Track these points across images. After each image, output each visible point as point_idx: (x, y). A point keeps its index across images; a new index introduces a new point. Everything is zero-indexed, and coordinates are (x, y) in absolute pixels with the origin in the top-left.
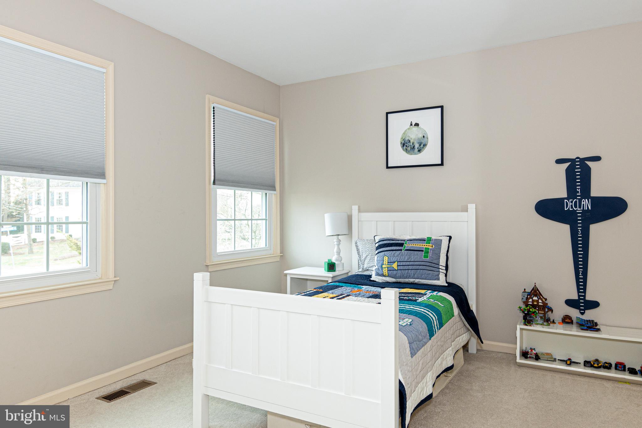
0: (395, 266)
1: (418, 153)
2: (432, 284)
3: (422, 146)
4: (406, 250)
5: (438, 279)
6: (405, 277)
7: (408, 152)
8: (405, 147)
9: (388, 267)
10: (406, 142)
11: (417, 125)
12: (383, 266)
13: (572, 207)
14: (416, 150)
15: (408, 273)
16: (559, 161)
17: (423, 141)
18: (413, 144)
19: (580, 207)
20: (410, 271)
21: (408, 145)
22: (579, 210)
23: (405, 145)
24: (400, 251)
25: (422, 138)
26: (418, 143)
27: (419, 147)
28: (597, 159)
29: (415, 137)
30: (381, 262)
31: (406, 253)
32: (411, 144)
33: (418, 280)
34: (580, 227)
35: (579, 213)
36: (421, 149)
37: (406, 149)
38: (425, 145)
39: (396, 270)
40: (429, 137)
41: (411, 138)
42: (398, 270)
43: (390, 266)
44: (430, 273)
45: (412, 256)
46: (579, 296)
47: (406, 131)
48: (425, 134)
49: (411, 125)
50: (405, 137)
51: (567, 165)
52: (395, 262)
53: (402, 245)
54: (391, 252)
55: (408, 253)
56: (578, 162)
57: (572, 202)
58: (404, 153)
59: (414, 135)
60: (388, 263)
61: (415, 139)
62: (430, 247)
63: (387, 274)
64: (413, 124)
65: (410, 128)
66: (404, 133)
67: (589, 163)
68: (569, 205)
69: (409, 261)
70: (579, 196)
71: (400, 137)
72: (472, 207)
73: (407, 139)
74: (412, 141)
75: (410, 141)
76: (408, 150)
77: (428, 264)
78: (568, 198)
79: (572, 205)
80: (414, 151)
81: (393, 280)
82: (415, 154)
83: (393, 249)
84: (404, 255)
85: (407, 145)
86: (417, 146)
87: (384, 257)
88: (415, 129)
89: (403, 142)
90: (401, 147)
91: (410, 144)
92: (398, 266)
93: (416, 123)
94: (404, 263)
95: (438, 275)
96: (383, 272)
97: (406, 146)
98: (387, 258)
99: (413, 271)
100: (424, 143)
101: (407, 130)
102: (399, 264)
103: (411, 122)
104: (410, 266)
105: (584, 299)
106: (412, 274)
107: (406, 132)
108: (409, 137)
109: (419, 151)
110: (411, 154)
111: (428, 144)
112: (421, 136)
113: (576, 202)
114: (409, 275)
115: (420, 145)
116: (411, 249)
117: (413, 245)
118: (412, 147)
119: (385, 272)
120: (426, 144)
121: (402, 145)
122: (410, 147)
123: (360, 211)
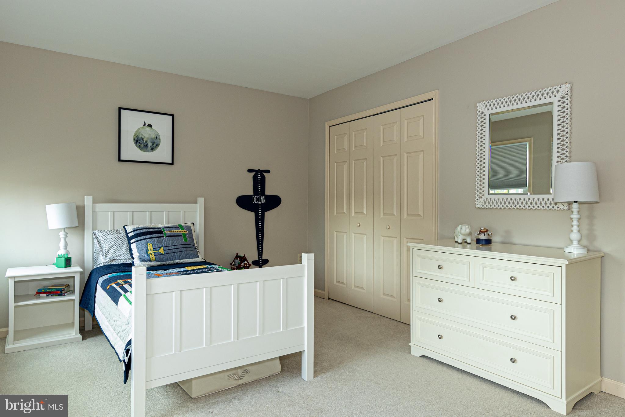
0: (161, 251)
1: (151, 151)
2: (195, 261)
3: (154, 145)
4: (167, 236)
5: (198, 257)
6: (171, 259)
7: (141, 148)
8: (138, 144)
9: (154, 253)
10: (139, 139)
11: (150, 126)
12: (149, 252)
13: (256, 202)
14: (149, 148)
15: (174, 255)
16: (250, 171)
17: (155, 141)
18: (146, 142)
19: (260, 202)
20: (176, 253)
21: (141, 143)
22: (260, 203)
23: (138, 142)
24: (163, 238)
25: (155, 138)
26: (151, 142)
27: (152, 146)
28: (268, 171)
29: (148, 136)
30: (145, 249)
31: (169, 239)
32: (145, 142)
33: (183, 260)
34: (260, 214)
35: (260, 205)
36: (154, 147)
37: (140, 146)
38: (157, 145)
39: (163, 254)
40: (161, 139)
41: (145, 137)
42: (164, 254)
43: (156, 251)
44: (192, 253)
45: (175, 241)
46: (259, 257)
47: (139, 129)
48: (157, 135)
49: (145, 124)
50: (139, 135)
51: (253, 174)
52: (161, 248)
53: (161, 232)
54: (154, 239)
55: (170, 238)
56: (259, 172)
57: (256, 198)
58: (137, 149)
59: (147, 134)
60: (153, 249)
61: (148, 138)
62: (186, 233)
63: (154, 259)
64: (147, 124)
65: (143, 127)
66: (137, 131)
67: (264, 174)
68: (255, 200)
69: (173, 245)
70: (260, 194)
71: (133, 134)
72: (201, 200)
73: (140, 136)
74: (145, 139)
75: (143, 139)
76: (141, 147)
77: (189, 246)
78: (254, 195)
79: (256, 200)
80: (147, 148)
81: (159, 263)
82: (148, 152)
83: (155, 236)
84: (166, 241)
85: (139, 141)
86: (150, 144)
87: (147, 244)
88: (148, 129)
89: (136, 139)
90: (135, 143)
91: (143, 142)
92: (164, 250)
93: (149, 124)
94: (170, 248)
95: (197, 254)
96: (150, 257)
97: (140, 143)
98: (151, 245)
99: (178, 253)
100: (157, 143)
101: (141, 129)
102: (165, 249)
103: (145, 122)
104: (175, 250)
105: (261, 259)
106: (177, 256)
107: (140, 131)
108: (143, 135)
109: (152, 149)
110: (144, 151)
111: (160, 144)
112: (154, 136)
113: (258, 198)
114: (175, 257)
115: (153, 144)
116: (172, 235)
117: (172, 231)
118: (145, 145)
119: (152, 257)
120: (159, 144)
121: (135, 142)
122: (143, 144)
123: (94, 202)
